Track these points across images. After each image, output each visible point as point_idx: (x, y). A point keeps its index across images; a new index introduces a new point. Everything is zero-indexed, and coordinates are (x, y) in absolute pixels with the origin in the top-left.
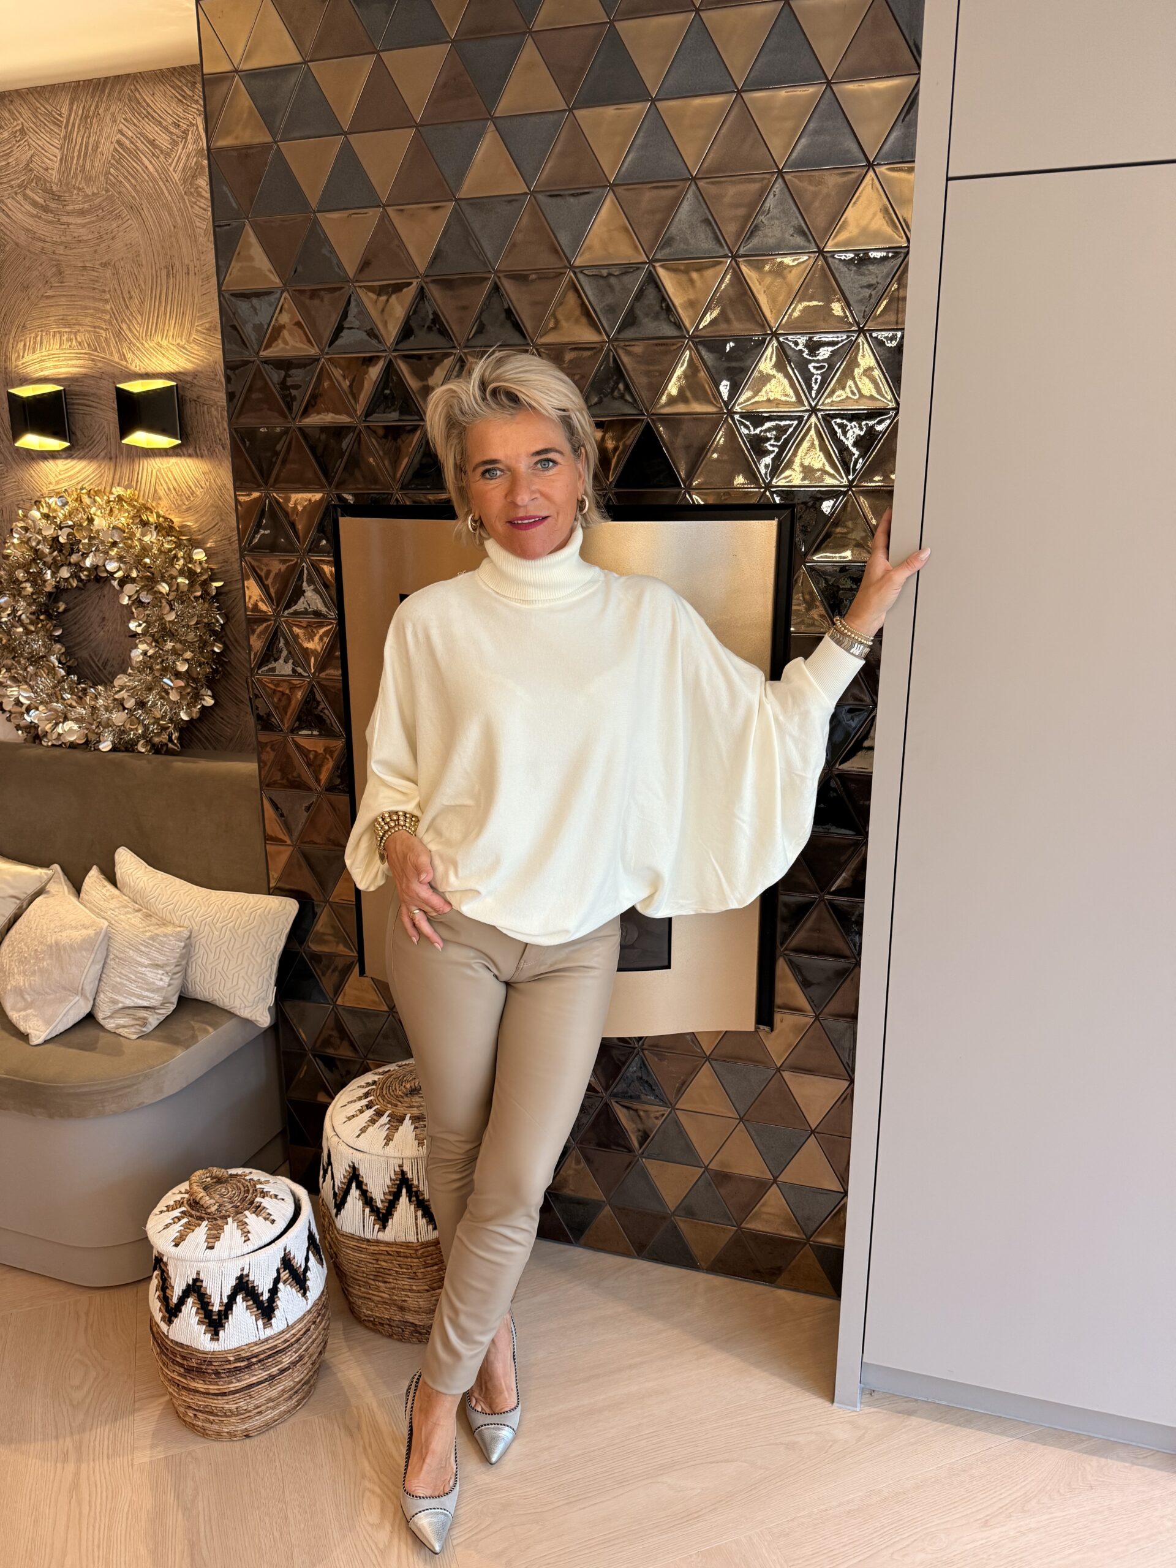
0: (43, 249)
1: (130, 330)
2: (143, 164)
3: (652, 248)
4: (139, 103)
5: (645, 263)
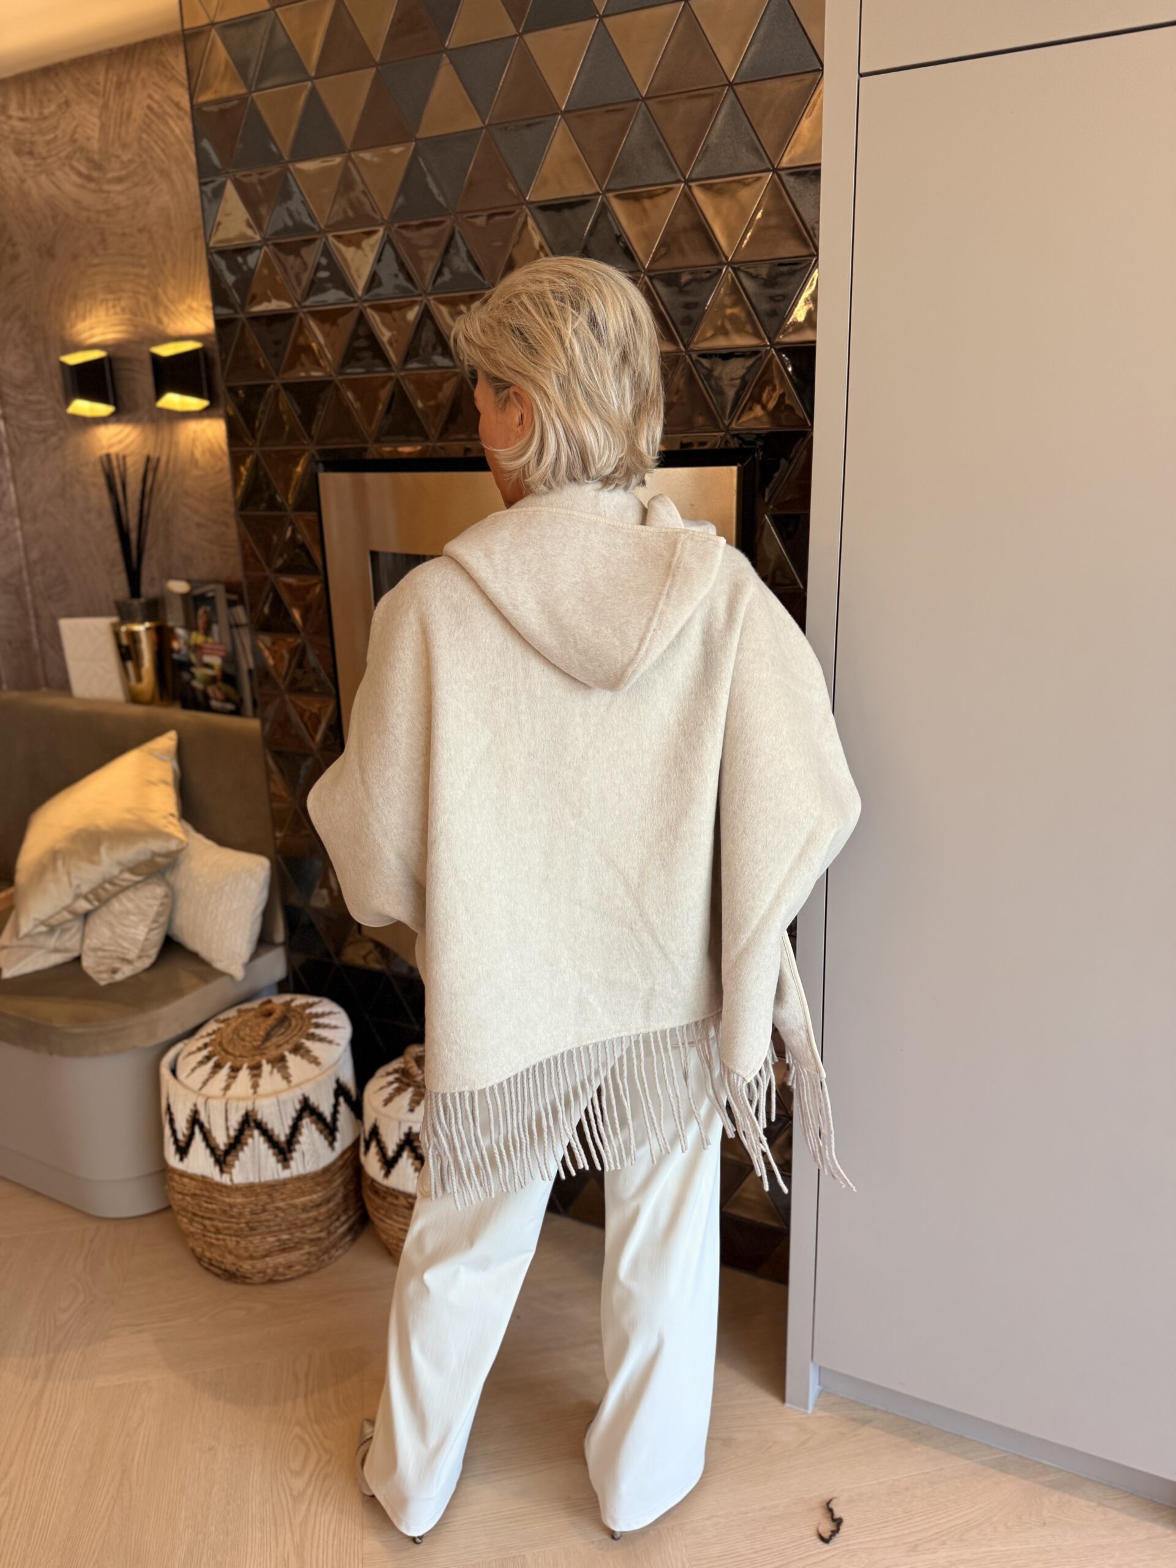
0: (89, 220)
1: (165, 293)
3: (604, 178)
5: (598, 194)
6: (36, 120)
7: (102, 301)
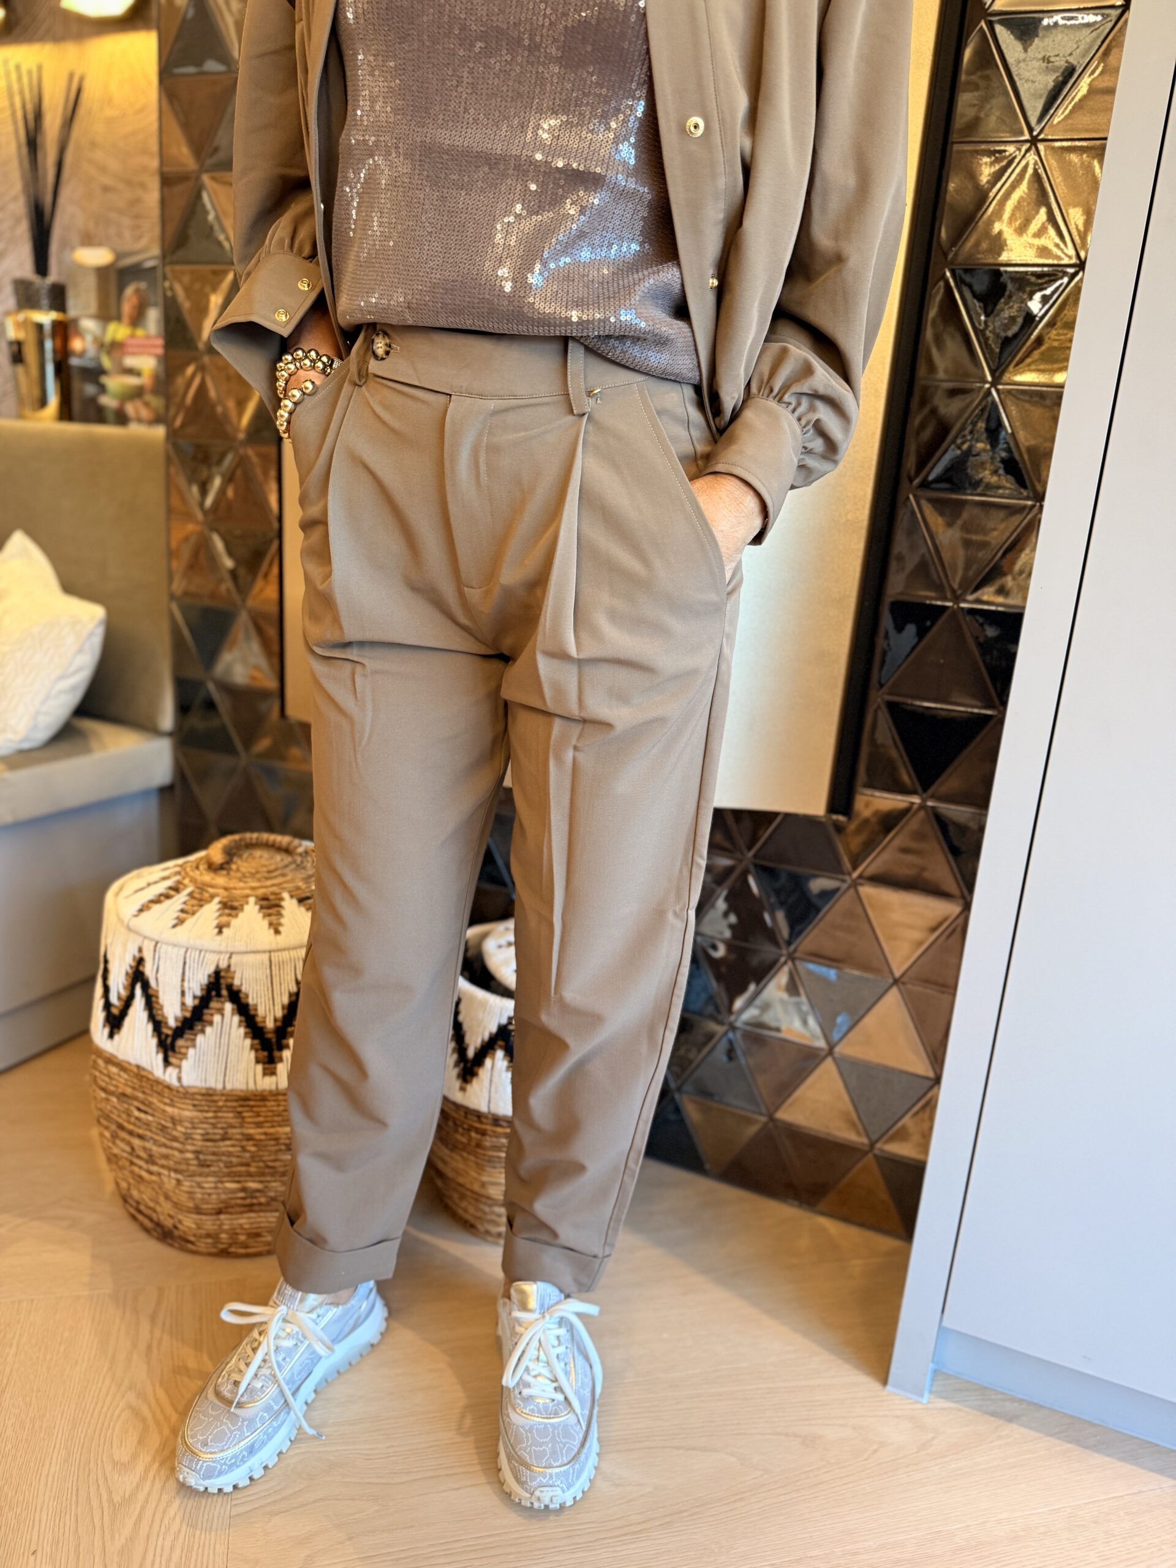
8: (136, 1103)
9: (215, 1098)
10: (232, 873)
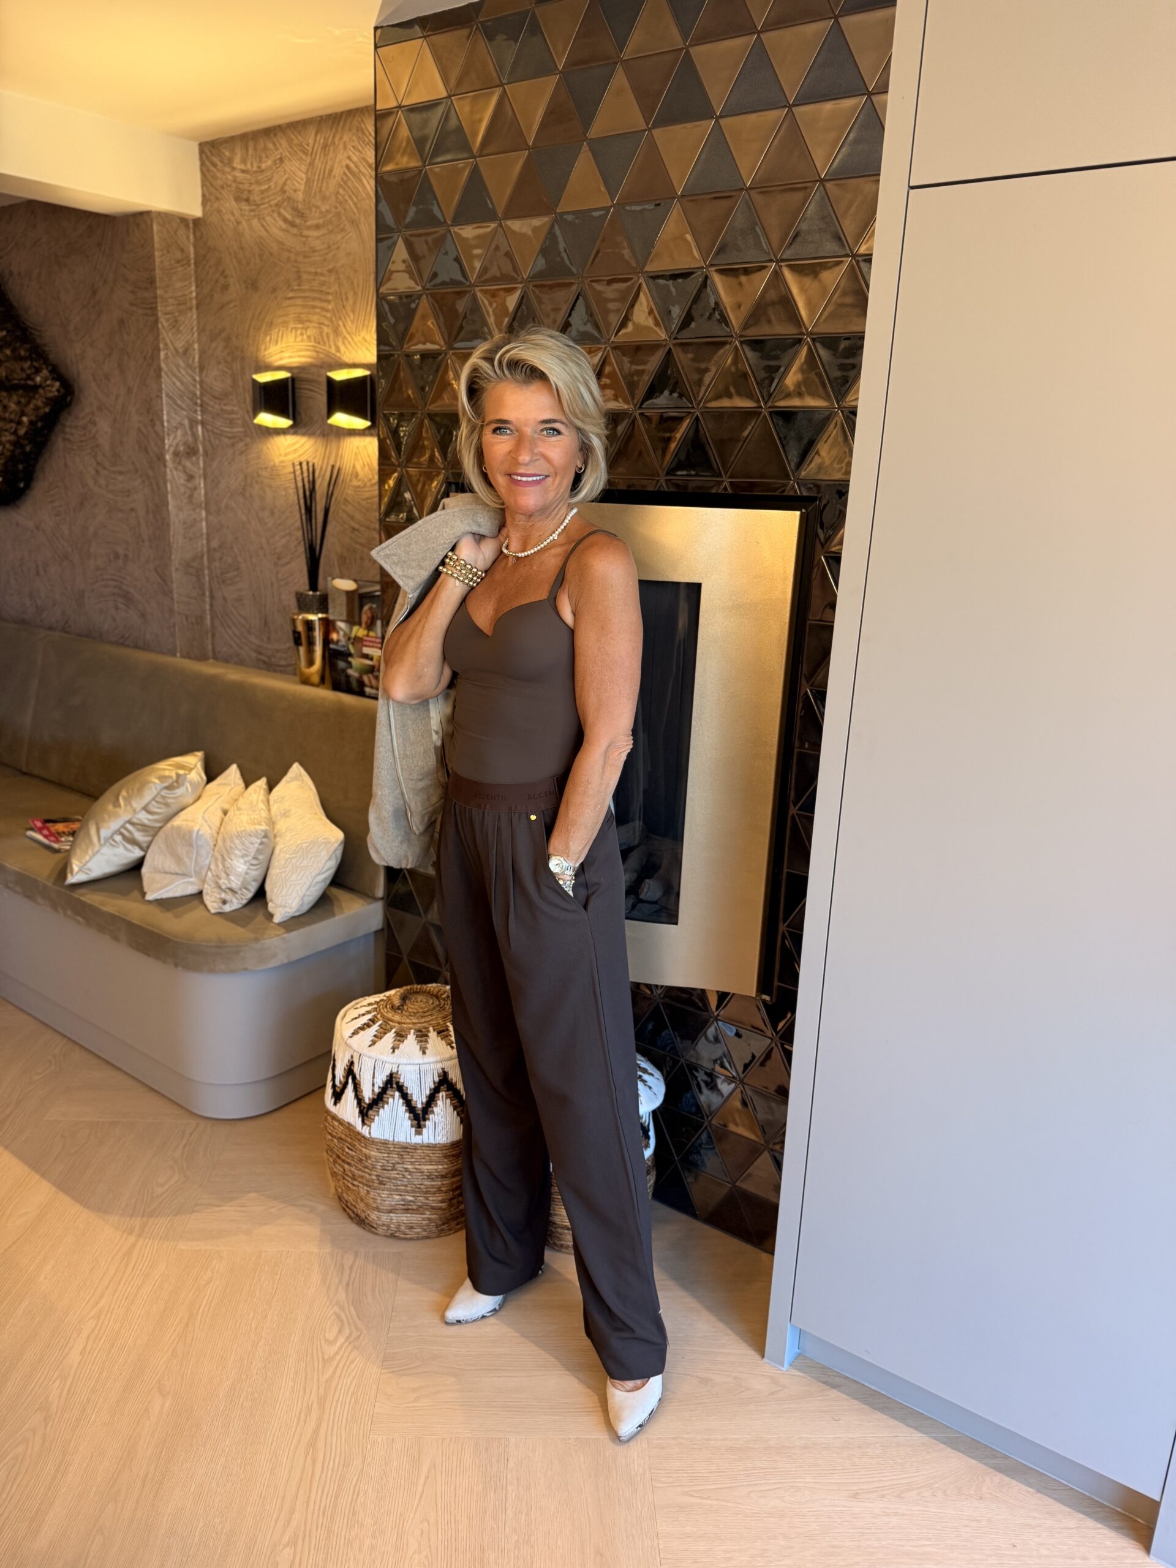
0: (288, 259)
1: (344, 326)
2: (363, 184)
3: (709, 253)
4: (364, 133)
5: (701, 268)
6: (255, 172)
7: (291, 330)
8: (347, 1144)
9: (390, 1146)
10: (404, 1012)
